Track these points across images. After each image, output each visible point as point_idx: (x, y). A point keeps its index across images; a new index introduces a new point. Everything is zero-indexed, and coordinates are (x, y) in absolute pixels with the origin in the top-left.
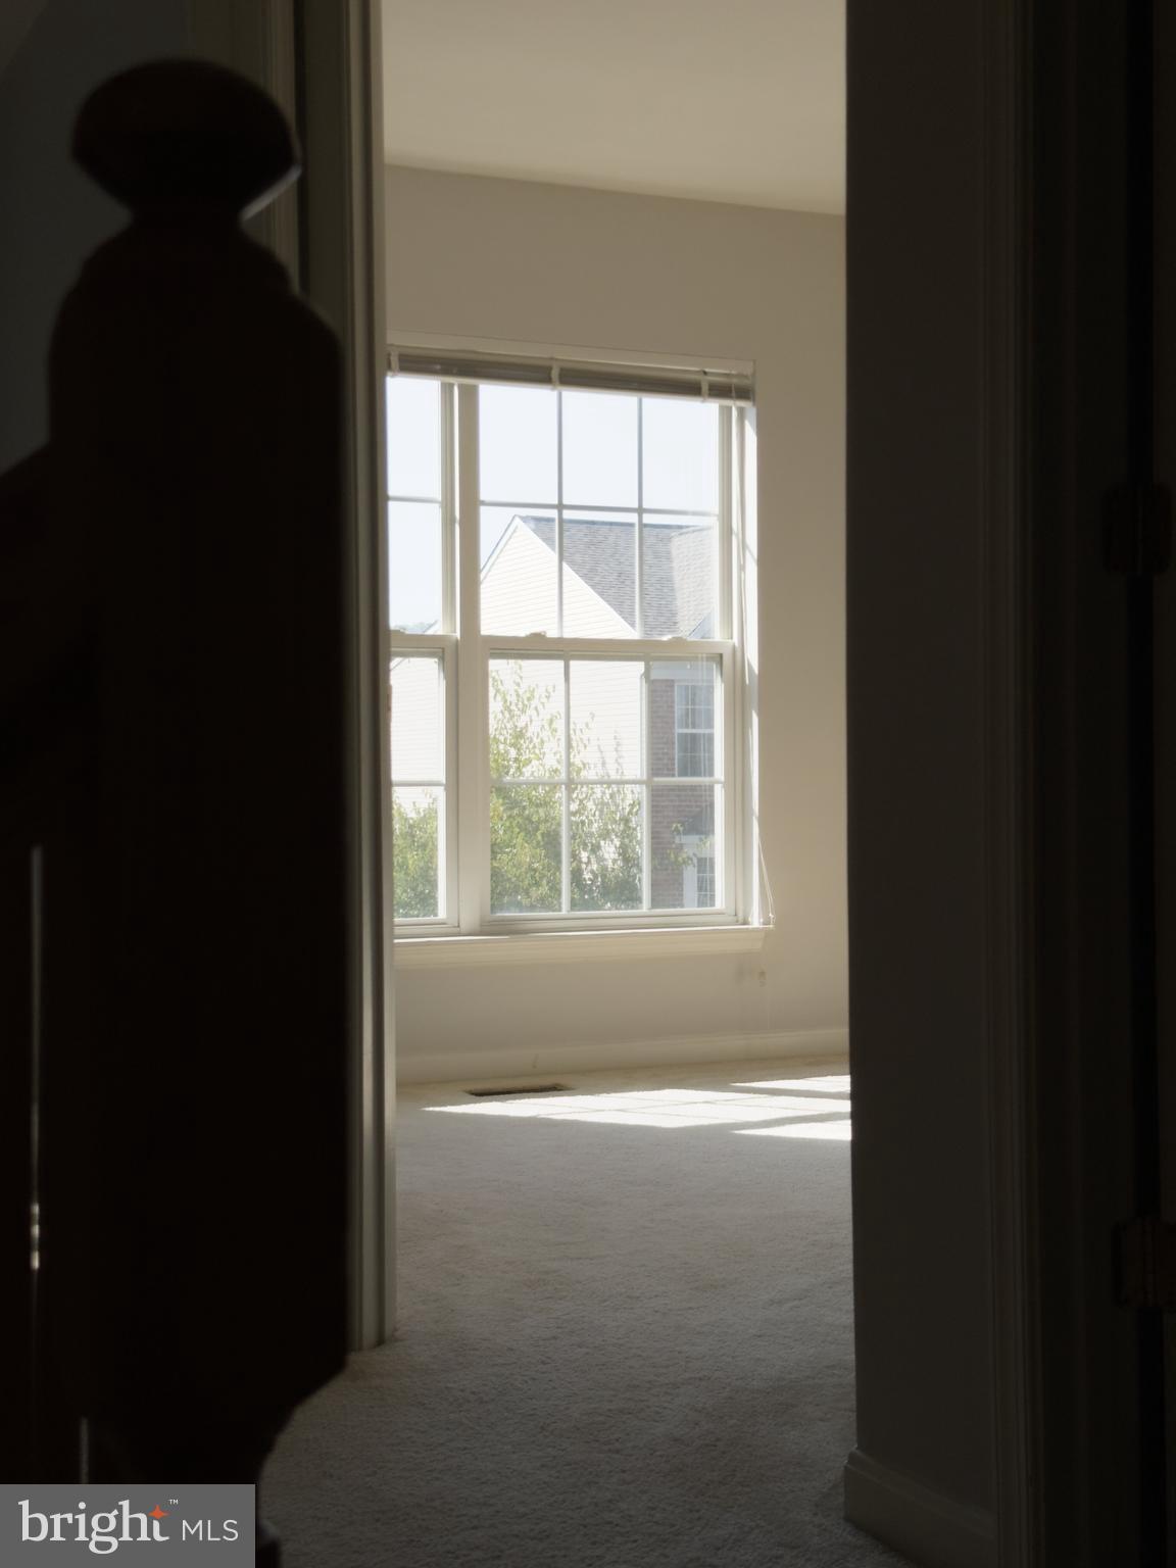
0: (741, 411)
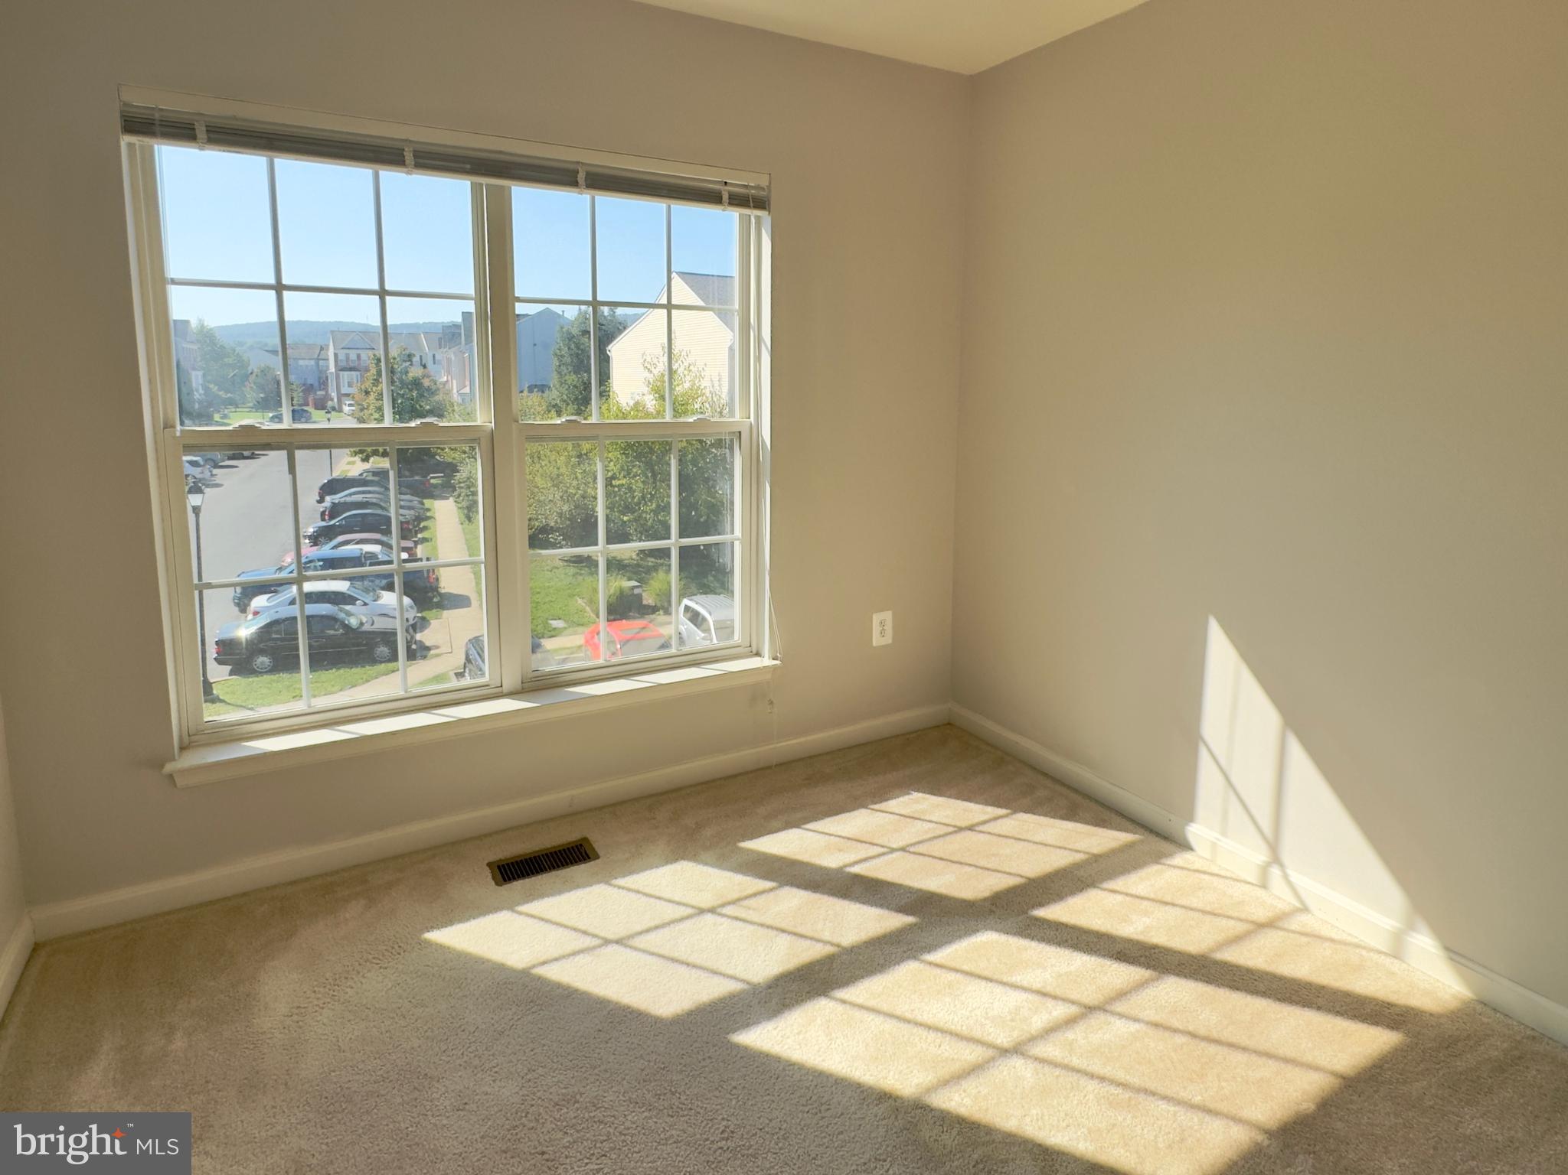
0: (758, 219)
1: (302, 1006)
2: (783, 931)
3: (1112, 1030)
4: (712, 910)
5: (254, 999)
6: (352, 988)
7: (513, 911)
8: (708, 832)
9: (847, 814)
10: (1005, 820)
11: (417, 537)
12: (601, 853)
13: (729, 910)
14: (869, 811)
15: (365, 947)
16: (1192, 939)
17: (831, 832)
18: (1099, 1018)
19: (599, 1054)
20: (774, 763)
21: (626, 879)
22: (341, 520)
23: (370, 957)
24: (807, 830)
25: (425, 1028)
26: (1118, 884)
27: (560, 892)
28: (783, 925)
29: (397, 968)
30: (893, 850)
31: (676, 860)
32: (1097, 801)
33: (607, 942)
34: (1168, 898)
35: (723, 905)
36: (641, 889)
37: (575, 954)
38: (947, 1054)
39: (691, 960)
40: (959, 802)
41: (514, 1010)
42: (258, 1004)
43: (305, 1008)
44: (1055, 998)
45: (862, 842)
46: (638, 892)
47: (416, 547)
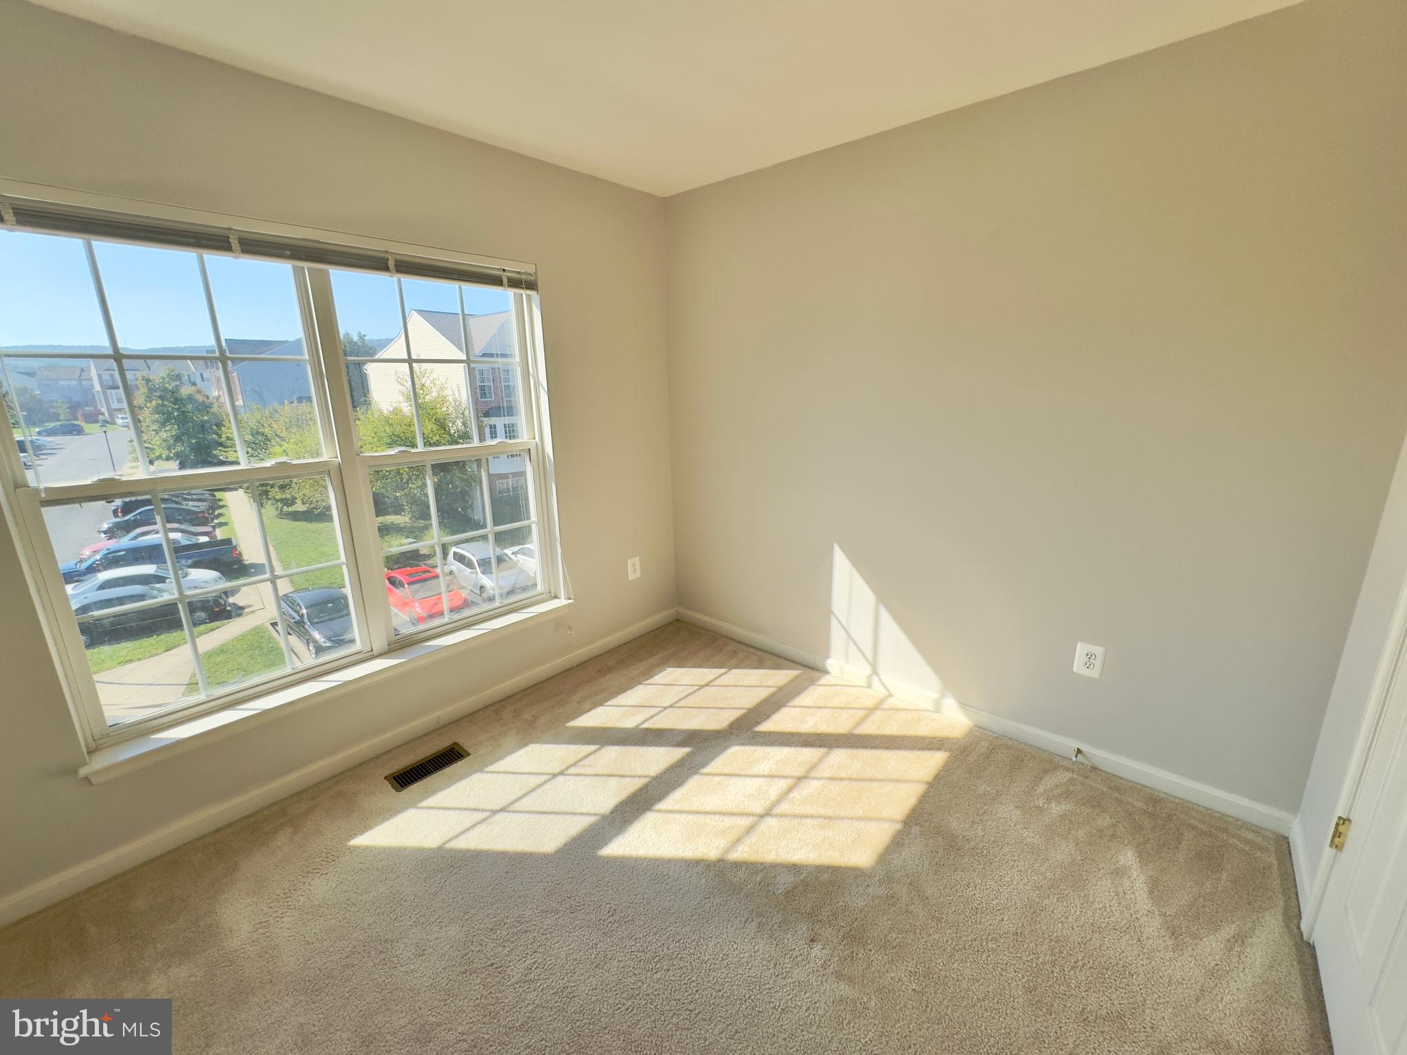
0: (529, 297)
1: (263, 921)
2: (611, 776)
3: (812, 787)
4: (562, 773)
5: (217, 928)
6: (302, 896)
7: (417, 808)
8: (543, 720)
9: (631, 690)
10: (726, 676)
11: (213, 523)
12: (469, 750)
13: (573, 770)
14: (644, 686)
15: (302, 863)
16: (841, 725)
17: (624, 704)
18: (805, 783)
19: (511, 888)
20: (575, 665)
21: (495, 765)
22: (135, 515)
23: (310, 869)
24: (608, 706)
25: (375, 908)
26: (796, 702)
27: (449, 786)
28: (609, 772)
29: (336, 871)
30: (665, 708)
31: (526, 745)
32: (772, 654)
33: (494, 812)
34: (822, 704)
35: (568, 768)
36: (507, 770)
37: (474, 826)
38: (728, 825)
39: (555, 809)
40: (696, 669)
41: (440, 876)
42: (222, 930)
43: (267, 921)
44: (778, 777)
45: (644, 707)
46: (505, 772)
47: (215, 531)
